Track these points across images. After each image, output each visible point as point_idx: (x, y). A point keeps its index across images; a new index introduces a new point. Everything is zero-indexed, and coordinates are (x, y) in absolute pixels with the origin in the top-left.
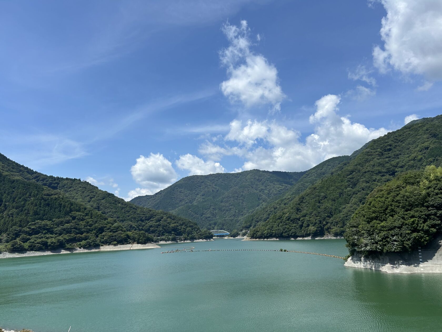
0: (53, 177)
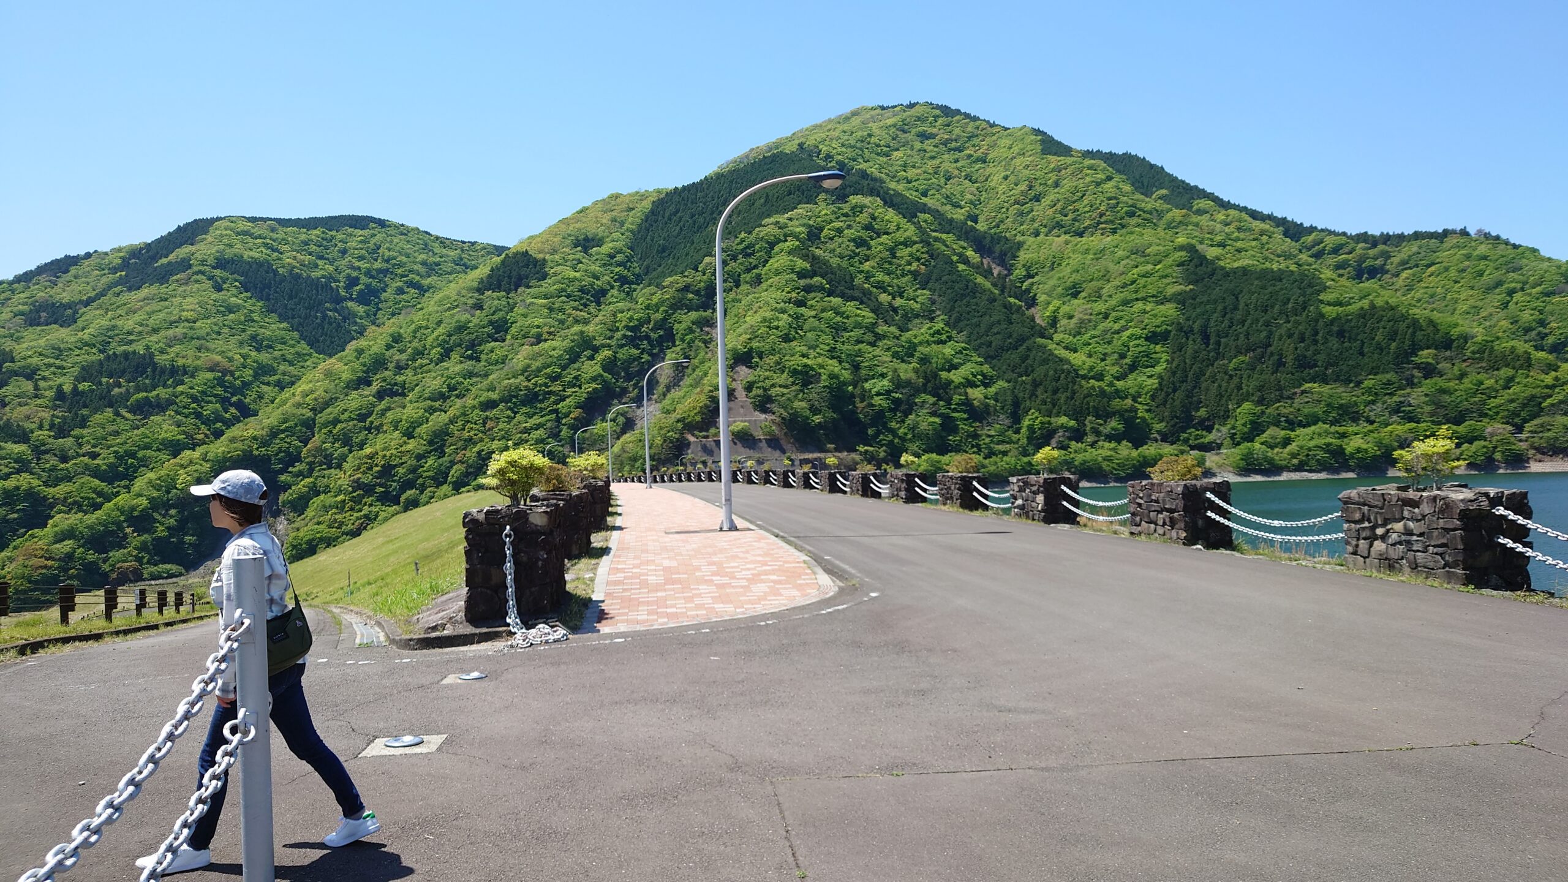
0: (1369, 236)
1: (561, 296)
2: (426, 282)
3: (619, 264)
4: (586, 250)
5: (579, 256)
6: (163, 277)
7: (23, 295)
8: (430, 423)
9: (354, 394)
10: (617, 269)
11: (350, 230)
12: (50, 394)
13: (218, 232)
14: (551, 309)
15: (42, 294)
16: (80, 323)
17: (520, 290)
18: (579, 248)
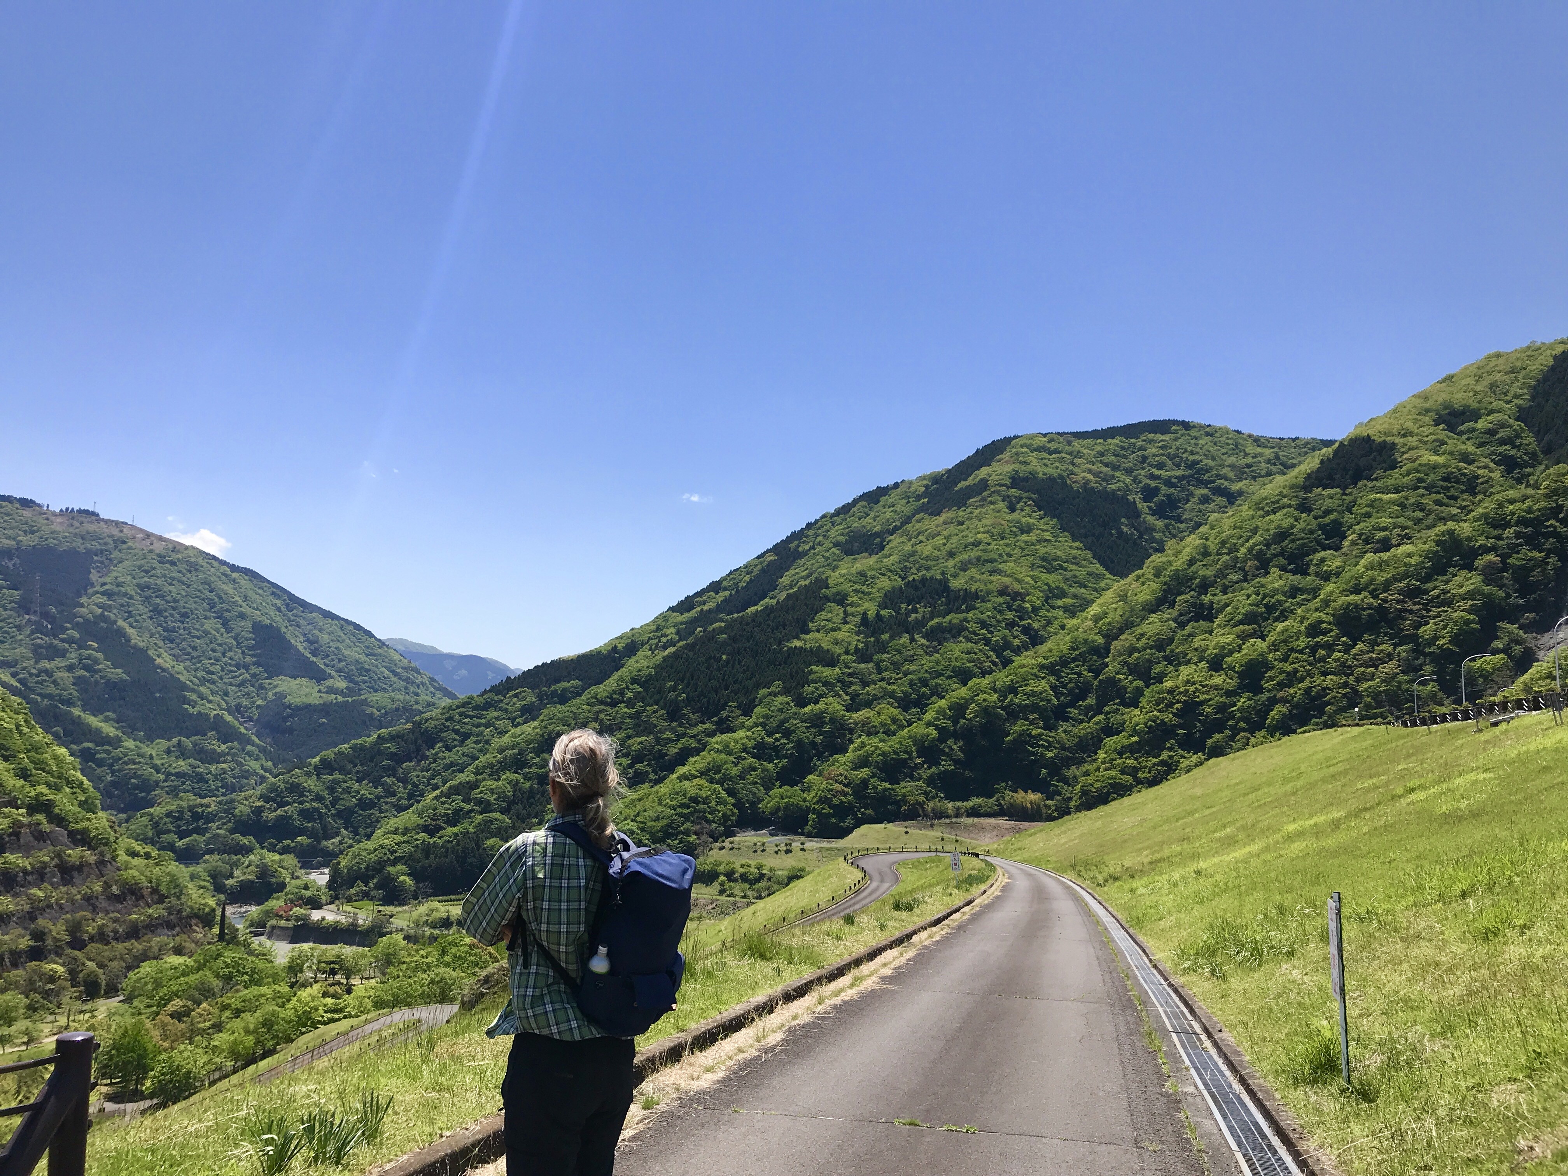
1: (1419, 488)
2: (1235, 487)
3: (1502, 442)
4: (1452, 428)
5: (1442, 435)
6: (961, 500)
7: (842, 527)
8: (1244, 652)
9: (1154, 617)
10: (1501, 449)
11: (1151, 436)
12: (857, 619)
13: (1014, 450)
14: (1403, 506)
15: (856, 525)
16: (886, 551)
17: (1360, 484)
18: (1441, 427)
